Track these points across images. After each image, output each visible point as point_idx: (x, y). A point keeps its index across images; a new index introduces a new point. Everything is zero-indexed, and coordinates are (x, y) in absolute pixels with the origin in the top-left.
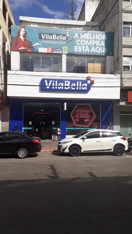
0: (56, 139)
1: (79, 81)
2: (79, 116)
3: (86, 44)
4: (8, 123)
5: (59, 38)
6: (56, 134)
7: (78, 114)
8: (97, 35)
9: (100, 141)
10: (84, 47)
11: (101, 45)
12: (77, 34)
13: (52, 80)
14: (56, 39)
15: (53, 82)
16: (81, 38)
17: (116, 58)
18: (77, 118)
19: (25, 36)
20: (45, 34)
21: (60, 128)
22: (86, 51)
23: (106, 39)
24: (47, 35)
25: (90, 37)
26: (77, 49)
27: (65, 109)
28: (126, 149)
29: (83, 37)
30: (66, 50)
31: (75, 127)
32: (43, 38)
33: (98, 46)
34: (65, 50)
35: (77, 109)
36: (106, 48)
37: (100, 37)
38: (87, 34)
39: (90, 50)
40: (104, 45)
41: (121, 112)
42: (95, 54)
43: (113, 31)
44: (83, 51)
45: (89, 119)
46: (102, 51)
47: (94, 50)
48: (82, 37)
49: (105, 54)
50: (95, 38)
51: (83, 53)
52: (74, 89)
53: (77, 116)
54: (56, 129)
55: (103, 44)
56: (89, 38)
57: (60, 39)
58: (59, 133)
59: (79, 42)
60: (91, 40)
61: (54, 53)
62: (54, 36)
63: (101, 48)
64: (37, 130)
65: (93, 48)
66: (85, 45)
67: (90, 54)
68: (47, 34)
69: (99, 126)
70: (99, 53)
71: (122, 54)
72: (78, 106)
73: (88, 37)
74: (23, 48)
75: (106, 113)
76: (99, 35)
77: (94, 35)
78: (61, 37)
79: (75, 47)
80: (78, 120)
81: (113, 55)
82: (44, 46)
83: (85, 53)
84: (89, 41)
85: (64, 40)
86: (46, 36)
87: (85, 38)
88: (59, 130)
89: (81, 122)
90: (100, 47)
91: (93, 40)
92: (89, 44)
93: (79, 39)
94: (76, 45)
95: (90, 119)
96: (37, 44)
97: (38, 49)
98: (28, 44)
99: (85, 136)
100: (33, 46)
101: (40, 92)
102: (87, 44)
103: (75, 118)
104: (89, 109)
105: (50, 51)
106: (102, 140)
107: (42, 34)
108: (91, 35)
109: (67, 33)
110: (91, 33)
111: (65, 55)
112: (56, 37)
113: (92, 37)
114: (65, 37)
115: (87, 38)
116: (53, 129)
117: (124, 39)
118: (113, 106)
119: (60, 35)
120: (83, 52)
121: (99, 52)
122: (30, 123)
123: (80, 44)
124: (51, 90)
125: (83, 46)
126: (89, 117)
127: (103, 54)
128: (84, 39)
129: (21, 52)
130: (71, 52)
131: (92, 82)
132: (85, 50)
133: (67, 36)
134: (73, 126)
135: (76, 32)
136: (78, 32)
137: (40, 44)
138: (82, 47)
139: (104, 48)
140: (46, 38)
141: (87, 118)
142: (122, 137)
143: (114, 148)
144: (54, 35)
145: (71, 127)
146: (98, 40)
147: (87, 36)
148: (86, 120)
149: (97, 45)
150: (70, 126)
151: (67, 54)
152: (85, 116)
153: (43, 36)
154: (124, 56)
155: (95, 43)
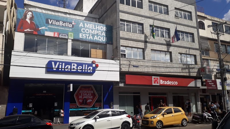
0: (58, 121)
1: (85, 64)
2: (83, 97)
3: (89, 33)
4: (5, 106)
6: (58, 115)
7: (82, 94)
8: (99, 26)
10: (88, 35)
11: (102, 35)
12: (81, 23)
14: (63, 26)
16: (85, 27)
17: (115, 47)
18: (81, 99)
19: (31, 19)
20: (52, 20)
21: (63, 110)
22: (89, 38)
23: (106, 31)
25: (93, 27)
26: (82, 36)
27: (71, 90)
28: (131, 126)
29: (87, 27)
30: (72, 35)
31: (78, 107)
32: (50, 23)
33: (100, 35)
34: (71, 36)
36: (106, 38)
37: (102, 28)
38: (91, 25)
39: (93, 38)
40: (105, 36)
42: (98, 42)
44: (87, 38)
46: (104, 40)
47: (97, 38)
48: (86, 27)
49: (106, 43)
50: (98, 29)
51: (87, 40)
53: (81, 97)
54: (58, 110)
55: (104, 34)
57: (66, 26)
58: (62, 115)
59: (84, 31)
60: (94, 29)
61: (60, 37)
62: (61, 23)
63: (102, 37)
64: (36, 113)
65: (96, 36)
66: (89, 34)
67: (93, 41)
68: (54, 20)
69: (101, 106)
70: (101, 41)
71: (120, 44)
72: (82, 87)
73: (91, 27)
74: (29, 30)
76: (101, 27)
77: (96, 26)
78: (67, 24)
79: (80, 34)
80: (81, 101)
81: (112, 44)
82: (51, 30)
83: (89, 40)
84: (92, 31)
85: (70, 27)
86: (53, 22)
89: (85, 102)
90: (101, 36)
91: (96, 30)
92: (92, 33)
93: (84, 27)
94: (81, 32)
95: (93, 99)
96: (43, 28)
97: (44, 33)
98: (35, 27)
99: (97, 116)
101: (46, 73)
103: (78, 99)
104: (92, 90)
105: (56, 35)
106: (112, 119)
107: (49, 20)
108: (94, 25)
109: (73, 22)
114: (71, 25)
117: (121, 32)
119: (67, 23)
120: (87, 39)
121: (100, 40)
122: (31, 105)
123: (84, 32)
126: (92, 97)
127: (104, 43)
128: (88, 28)
129: (26, 34)
130: (76, 38)
131: (97, 66)
133: (73, 24)
134: (76, 107)
135: (81, 22)
136: (83, 22)
137: (47, 28)
138: (86, 35)
139: (105, 38)
140: (53, 24)
141: (90, 99)
142: (127, 115)
143: (122, 125)
144: (60, 22)
146: (100, 30)
148: (89, 101)
149: (99, 35)
150: (73, 107)
151: (72, 40)
153: (50, 21)
154: (121, 46)
155: (97, 33)
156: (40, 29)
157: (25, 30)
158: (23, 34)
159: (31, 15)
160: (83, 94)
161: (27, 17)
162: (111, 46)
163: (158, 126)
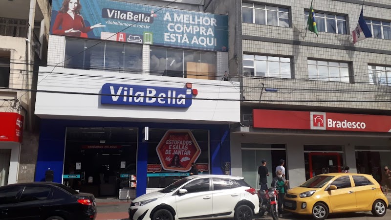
0: (128, 196)
1: (172, 89)
2: (172, 151)
3: (183, 31)
4: (34, 166)
5: (138, 19)
6: (127, 186)
7: (170, 147)
8: (201, 18)
9: (210, 196)
10: (179, 36)
11: (208, 34)
12: (168, 14)
13: (124, 86)
14: (133, 20)
15: (126, 90)
16: (175, 20)
17: (232, 56)
18: (168, 155)
19: (77, 10)
20: (113, 11)
21: (135, 176)
22: (183, 42)
23: (216, 25)
24: (116, 11)
25: (189, 20)
26: (168, 37)
27: (147, 138)
28: (257, 210)
29: (179, 20)
30: (150, 38)
31: (163, 171)
33: (203, 35)
34: (148, 39)
35: (168, 138)
36: (215, 39)
37: (207, 21)
38: (186, 16)
39: (190, 40)
40: (213, 35)
41: (243, 145)
42: (199, 48)
43: (227, 14)
44: (179, 41)
45: (188, 156)
46: (210, 43)
47: (197, 42)
48: (177, 20)
49: (215, 49)
50: (199, 22)
51: (178, 46)
52: (164, 102)
53: (168, 152)
54: (127, 176)
55: (211, 32)
56: (188, 22)
57: (140, 20)
58: (133, 185)
59: (172, 28)
60: (192, 24)
61: (128, 41)
62: (130, 15)
63: (208, 38)
64: (91, 180)
65: (195, 37)
66: (183, 33)
67: (189, 47)
68: (118, 10)
69: (207, 169)
70: (205, 46)
71: (241, 49)
72: (170, 134)
73: (187, 20)
74: (72, 30)
75: (219, 146)
76: (205, 19)
77: (196, 17)
78: (141, 17)
79: (166, 34)
80: (169, 159)
81: (227, 51)
82: (110, 29)
83: (181, 46)
84: (188, 27)
85: (147, 22)
86: (116, 14)
87: (182, 21)
88: (133, 178)
89: (176, 162)
90: (206, 37)
91: (195, 25)
92: (188, 31)
93: (173, 22)
94: (167, 31)
95: (191, 157)
96: (98, 25)
97: (100, 35)
98: (82, 24)
99: (183, 188)
100: (91, 28)
101: (99, 107)
102: (185, 32)
103: (164, 156)
104: (190, 139)
105: (121, 38)
106: (214, 195)
107: (108, 11)
108: (191, 17)
109: (152, 12)
110: (192, 14)
111: (148, 46)
112: (133, 16)
113: (194, 20)
114: (149, 18)
115: (185, 22)
116: (123, 176)
117: (244, 26)
118: (229, 133)
119: (140, 15)
120: (178, 43)
121: (204, 44)
122: (78, 166)
123: (173, 30)
124: (120, 104)
125: (179, 33)
126: (189, 153)
127: (210, 49)
128: (180, 23)
129: (68, 37)
130: (158, 42)
131: (195, 93)
132: (181, 40)
133: (152, 16)
134: (160, 170)
135: (166, 11)
136: (170, 12)
137: (104, 26)
138: (177, 35)
139: (212, 39)
140: (115, 17)
141: (186, 156)
142: (248, 188)
143: (235, 209)
144: (128, 13)
145: (156, 173)
146: (203, 25)
147: (185, 19)
148: (183, 160)
149: (201, 34)
150: (154, 171)
151: (150, 45)
152: (183, 151)
153: (111, 13)
154: (245, 53)
155: (197, 31)
156: (93, 29)
157: (66, 32)
158: (63, 38)
159: (75, 3)
160: (172, 147)
161: (70, 7)
162: (225, 54)
163: (316, 213)
